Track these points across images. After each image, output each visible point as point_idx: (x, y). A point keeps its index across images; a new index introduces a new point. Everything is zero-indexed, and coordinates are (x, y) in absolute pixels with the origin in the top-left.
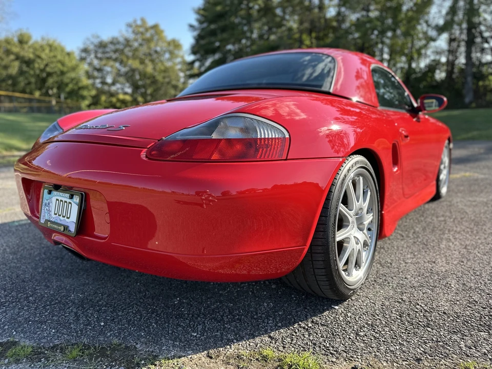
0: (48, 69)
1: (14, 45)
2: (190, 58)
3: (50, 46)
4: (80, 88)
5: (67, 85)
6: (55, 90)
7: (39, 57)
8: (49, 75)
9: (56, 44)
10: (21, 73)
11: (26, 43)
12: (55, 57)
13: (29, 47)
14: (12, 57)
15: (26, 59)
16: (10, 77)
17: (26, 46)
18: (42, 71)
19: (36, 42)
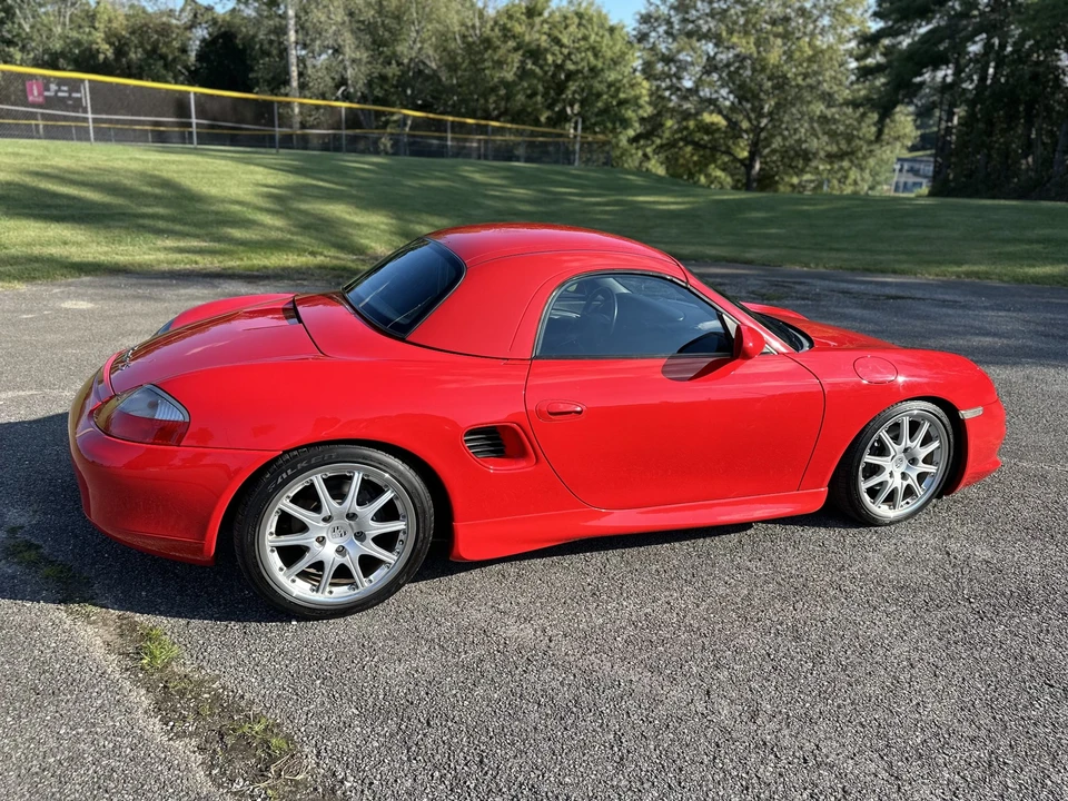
0: (570, 66)
1: (518, 20)
2: (875, 26)
3: (580, 16)
4: (622, 103)
5: (599, 95)
6: (577, 107)
7: (557, 41)
8: (570, 76)
9: (592, 11)
10: (523, 74)
11: (540, 14)
12: (585, 38)
13: (545, 21)
14: (511, 44)
15: (533, 46)
16: (503, 82)
17: (537, 20)
18: (559, 67)
19: (559, 9)
